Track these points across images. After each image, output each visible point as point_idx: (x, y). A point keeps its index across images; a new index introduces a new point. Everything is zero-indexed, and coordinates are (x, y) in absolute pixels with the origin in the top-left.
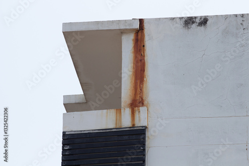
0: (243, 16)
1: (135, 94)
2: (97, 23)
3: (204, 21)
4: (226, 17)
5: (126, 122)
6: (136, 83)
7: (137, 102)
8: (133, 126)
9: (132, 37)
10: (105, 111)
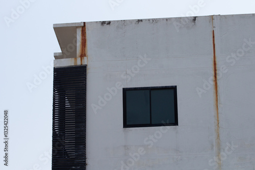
0: (124, 21)
1: (82, 52)
2: (67, 24)
3: (109, 23)
4: (118, 21)
5: (79, 63)
6: (82, 48)
7: (83, 55)
8: (82, 64)
9: (81, 29)
10: (70, 59)
